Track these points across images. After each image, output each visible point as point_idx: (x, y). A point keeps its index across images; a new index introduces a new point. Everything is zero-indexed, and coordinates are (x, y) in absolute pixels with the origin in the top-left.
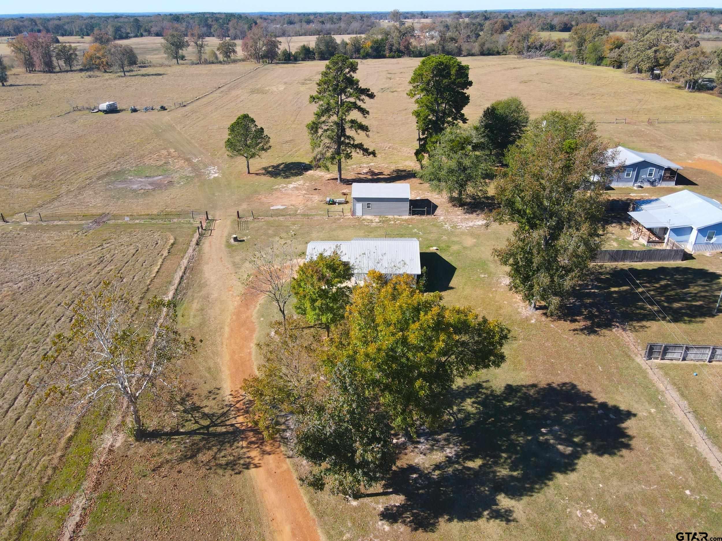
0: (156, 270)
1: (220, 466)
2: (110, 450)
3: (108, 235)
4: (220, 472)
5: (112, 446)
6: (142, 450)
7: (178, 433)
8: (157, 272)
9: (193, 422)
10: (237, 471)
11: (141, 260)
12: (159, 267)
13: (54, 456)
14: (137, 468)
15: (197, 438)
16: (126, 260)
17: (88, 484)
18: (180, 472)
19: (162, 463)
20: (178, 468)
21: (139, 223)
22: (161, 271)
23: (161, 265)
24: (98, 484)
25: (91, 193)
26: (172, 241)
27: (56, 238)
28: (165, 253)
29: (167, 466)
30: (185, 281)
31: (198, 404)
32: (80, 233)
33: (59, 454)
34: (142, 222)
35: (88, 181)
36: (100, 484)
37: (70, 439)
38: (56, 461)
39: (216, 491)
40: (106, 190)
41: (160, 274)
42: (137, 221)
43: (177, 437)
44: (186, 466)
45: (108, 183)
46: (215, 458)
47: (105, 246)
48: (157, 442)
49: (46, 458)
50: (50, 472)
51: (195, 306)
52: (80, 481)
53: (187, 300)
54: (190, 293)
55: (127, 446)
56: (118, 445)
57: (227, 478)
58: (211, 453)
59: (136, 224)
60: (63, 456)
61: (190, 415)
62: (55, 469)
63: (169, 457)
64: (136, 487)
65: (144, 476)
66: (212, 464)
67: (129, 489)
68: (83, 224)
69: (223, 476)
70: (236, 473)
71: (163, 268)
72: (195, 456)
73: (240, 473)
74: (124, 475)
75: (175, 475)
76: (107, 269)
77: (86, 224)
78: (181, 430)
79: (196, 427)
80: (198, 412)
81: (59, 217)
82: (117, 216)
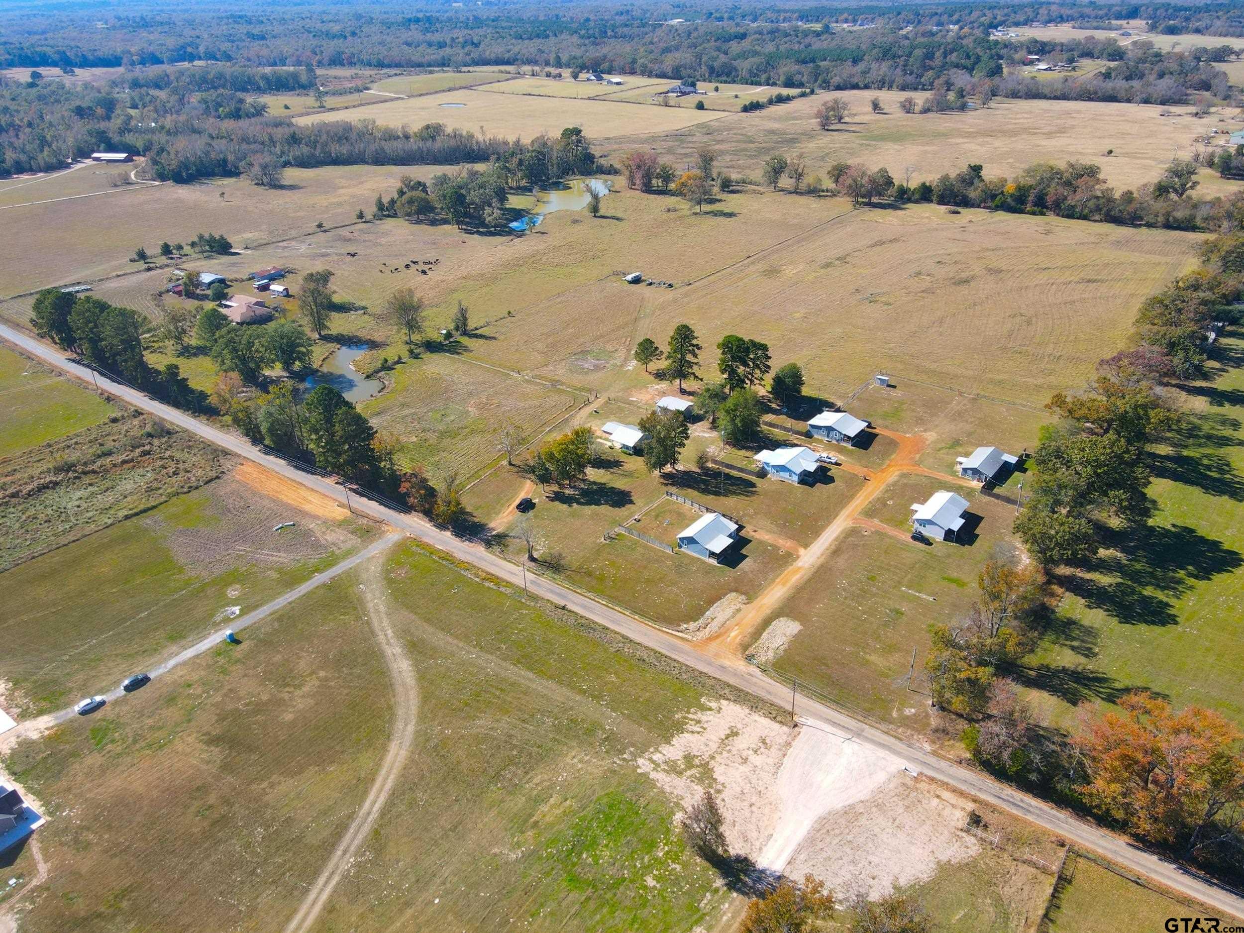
2: (503, 465)
8: (554, 417)
11: (553, 410)
12: (556, 416)
14: (507, 471)
16: (548, 409)
19: (511, 471)
23: (558, 415)
24: (495, 470)
25: (563, 364)
26: (571, 404)
27: (531, 389)
28: (564, 409)
29: (513, 473)
32: (542, 389)
34: (570, 390)
35: (568, 356)
37: (495, 459)
38: (489, 463)
42: (568, 389)
43: (519, 467)
45: (576, 359)
47: (546, 399)
50: (487, 464)
52: (492, 468)
55: (507, 466)
56: (505, 465)
60: (492, 462)
63: (514, 471)
64: (502, 473)
65: (507, 473)
67: (500, 473)
68: (547, 384)
75: (514, 475)
76: (539, 411)
78: (522, 466)
81: (540, 377)
82: (563, 384)
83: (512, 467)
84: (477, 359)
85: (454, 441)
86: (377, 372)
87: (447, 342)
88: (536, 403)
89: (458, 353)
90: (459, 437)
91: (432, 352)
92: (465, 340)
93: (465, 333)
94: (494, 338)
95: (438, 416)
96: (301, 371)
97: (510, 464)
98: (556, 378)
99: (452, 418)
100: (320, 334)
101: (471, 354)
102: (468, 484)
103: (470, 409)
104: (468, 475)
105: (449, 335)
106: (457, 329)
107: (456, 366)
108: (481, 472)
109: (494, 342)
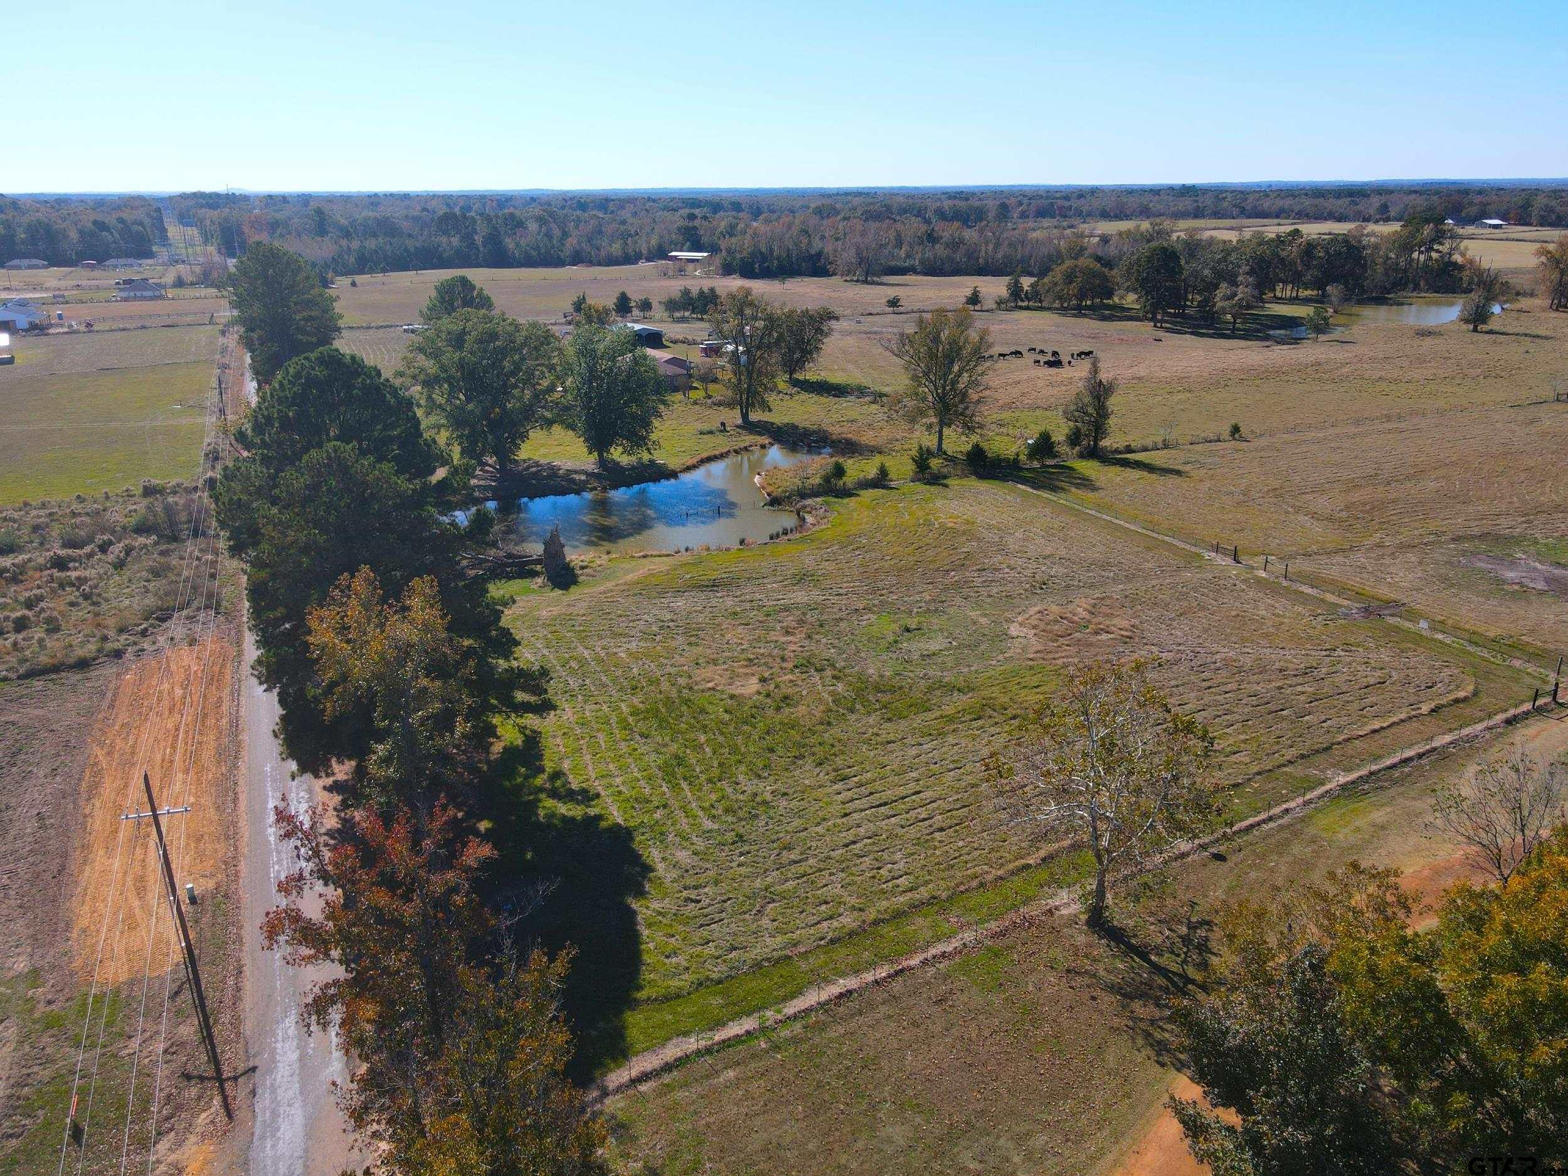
0: (1377, 727)
1: (1148, 1035)
2: (1050, 911)
3: (1361, 638)
4: (1140, 1041)
5: (1057, 908)
6: (1081, 939)
7: (1144, 956)
8: (1375, 731)
9: (1179, 960)
10: (1161, 1059)
11: (1371, 699)
12: (1385, 725)
13: (994, 871)
14: (1056, 952)
15: (1161, 981)
16: (1344, 690)
17: (993, 925)
18: (1094, 998)
19: (1086, 972)
20: (1097, 993)
21: (1441, 642)
22: (1383, 733)
23: (1394, 724)
24: (1003, 934)
25: (1413, 559)
26: (1461, 694)
27: (1277, 611)
28: (1425, 708)
29: (1087, 980)
30: (1406, 770)
31: (1213, 945)
32: (1320, 618)
33: (1000, 873)
34: (1448, 641)
35: (1432, 538)
36: (1004, 935)
37: (1027, 867)
38: (990, 877)
39: (1111, 1059)
40: (1450, 563)
41: (1377, 736)
42: (1440, 636)
43: (1138, 960)
44: (1108, 1000)
45: (1464, 553)
46: (1152, 1022)
47: (1339, 652)
48: (1108, 946)
49: (986, 868)
50: (974, 883)
51: (1379, 816)
52: (990, 917)
53: (1374, 799)
54: (1392, 792)
55: (1073, 921)
56: (1064, 912)
57: (1139, 1058)
58: (1157, 1014)
59: (1435, 640)
60: (1001, 878)
61: (1185, 950)
62: (981, 885)
63: (1102, 973)
64: (1032, 971)
65: (1052, 968)
66: (1142, 1025)
67: (1024, 966)
68: (1342, 606)
69: (1139, 1050)
70: (1158, 1062)
71: (1394, 730)
72: (1132, 999)
73: (1163, 1065)
74: (1034, 948)
75: (1085, 997)
76: (1299, 688)
77: (1347, 607)
78: (1153, 957)
79: (1174, 967)
80: (1200, 954)
81: (1314, 581)
82: (1413, 615)
83: (1101, 947)
84: (1099, 507)
85: (889, 730)
86: (803, 495)
87: (1036, 464)
88: (1294, 659)
89: (1054, 489)
90: (918, 721)
91: (981, 477)
92: (1088, 468)
93: (1094, 453)
94: (1178, 473)
95: (888, 628)
96: (628, 469)
97: (1097, 920)
98: (1385, 592)
99: (934, 646)
100: (745, 416)
101: (1091, 495)
102: (819, 979)
103: (1014, 630)
104: (848, 921)
105: (1044, 446)
106: (1074, 439)
107: (1033, 512)
108: (920, 924)
109: (1171, 481)
